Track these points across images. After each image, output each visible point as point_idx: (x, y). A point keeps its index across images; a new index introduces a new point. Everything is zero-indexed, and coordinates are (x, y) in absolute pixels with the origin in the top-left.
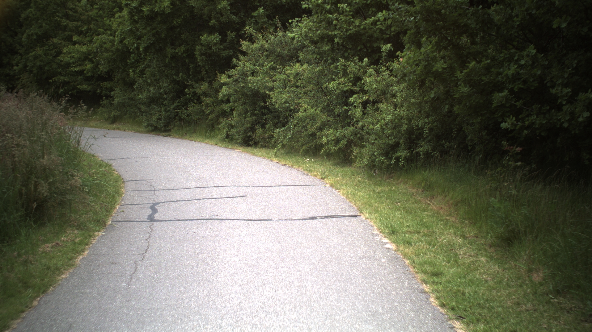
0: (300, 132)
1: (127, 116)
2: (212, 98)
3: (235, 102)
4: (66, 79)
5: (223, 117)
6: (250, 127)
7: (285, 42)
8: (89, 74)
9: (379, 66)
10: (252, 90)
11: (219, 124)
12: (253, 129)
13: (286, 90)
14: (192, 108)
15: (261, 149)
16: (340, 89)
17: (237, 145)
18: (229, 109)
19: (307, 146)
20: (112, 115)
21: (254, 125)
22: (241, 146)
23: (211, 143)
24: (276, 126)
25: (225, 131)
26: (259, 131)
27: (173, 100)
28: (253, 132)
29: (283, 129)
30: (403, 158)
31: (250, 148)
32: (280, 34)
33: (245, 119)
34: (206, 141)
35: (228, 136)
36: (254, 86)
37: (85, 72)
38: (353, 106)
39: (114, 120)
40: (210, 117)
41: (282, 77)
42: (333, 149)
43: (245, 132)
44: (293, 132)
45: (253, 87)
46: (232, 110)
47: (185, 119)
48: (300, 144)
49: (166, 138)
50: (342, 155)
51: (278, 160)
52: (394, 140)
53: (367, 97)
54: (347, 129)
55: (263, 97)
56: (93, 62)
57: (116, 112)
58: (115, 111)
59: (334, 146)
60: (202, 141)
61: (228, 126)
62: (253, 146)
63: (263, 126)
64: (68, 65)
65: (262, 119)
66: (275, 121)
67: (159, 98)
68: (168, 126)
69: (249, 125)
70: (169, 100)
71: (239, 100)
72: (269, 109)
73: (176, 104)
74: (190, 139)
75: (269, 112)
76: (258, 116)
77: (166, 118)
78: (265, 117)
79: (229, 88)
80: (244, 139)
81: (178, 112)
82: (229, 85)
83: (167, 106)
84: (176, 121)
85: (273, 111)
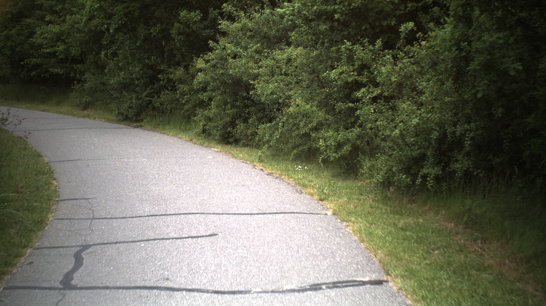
0: (291, 130)
1: (98, 103)
2: (188, 85)
3: (213, 91)
4: (39, 61)
5: (200, 108)
6: (230, 122)
7: (273, 21)
8: (62, 56)
9: (395, 51)
10: (233, 78)
11: (195, 115)
12: (233, 124)
13: (274, 78)
14: (166, 96)
15: (243, 149)
16: (342, 80)
17: (214, 142)
18: (207, 99)
19: (299, 149)
20: (83, 101)
21: (235, 119)
22: (218, 143)
23: (186, 138)
24: (260, 121)
25: (201, 124)
26: (241, 127)
27: (146, 86)
28: (233, 128)
29: (269, 125)
30: (432, 177)
31: (229, 146)
32: (268, 11)
33: (224, 111)
34: (180, 136)
35: (204, 131)
36: (236, 73)
37: (57, 54)
38: (361, 102)
39: (86, 106)
40: (186, 107)
41: (269, 62)
42: (333, 156)
43: (225, 127)
44: (282, 132)
45: (234, 74)
46: (210, 99)
47: (159, 108)
48: (290, 145)
49: (136, 130)
50: (344, 164)
51: (263, 166)
52: (419, 151)
53: (379, 91)
54: (352, 132)
55: (246, 86)
56: (65, 44)
57: (87, 98)
58: (87, 96)
59: (334, 152)
60: (175, 135)
61: (205, 118)
62: (234, 144)
63: (246, 121)
64: (41, 46)
65: (244, 112)
66: (260, 115)
67: (131, 84)
68: (140, 116)
69: (228, 119)
70: (141, 87)
71: (218, 89)
72: (253, 101)
73: (148, 91)
74: (162, 132)
75: (252, 104)
76: (240, 108)
77: (138, 106)
78: (247, 110)
79: (206, 75)
80: (223, 135)
81: (151, 100)
82: (205, 71)
83: (139, 93)
84: (149, 109)
85: (257, 102)
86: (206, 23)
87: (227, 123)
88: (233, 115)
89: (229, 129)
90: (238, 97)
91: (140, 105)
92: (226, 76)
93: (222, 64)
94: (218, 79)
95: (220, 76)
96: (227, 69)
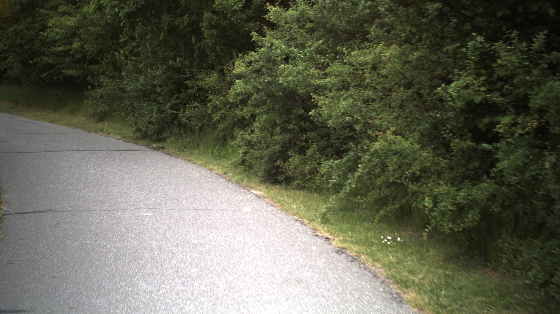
2: (223, 97)
3: (256, 106)
4: (51, 60)
5: (239, 128)
6: (280, 151)
10: (285, 89)
11: (233, 138)
12: (284, 155)
17: (257, 180)
18: (249, 115)
19: (389, 209)
21: (287, 148)
22: (262, 182)
23: (218, 169)
25: (240, 152)
26: (295, 160)
28: (284, 161)
29: (337, 161)
33: (272, 137)
34: (211, 166)
35: (243, 162)
37: (72, 53)
40: (221, 126)
45: (286, 84)
47: (186, 124)
51: (328, 231)
55: (303, 101)
56: (81, 40)
58: (103, 105)
61: (245, 143)
62: (284, 184)
65: (300, 139)
66: (323, 143)
67: (152, 92)
68: (162, 133)
69: (277, 148)
70: (165, 96)
71: (263, 104)
72: (312, 123)
73: (172, 102)
74: (188, 158)
75: (311, 127)
76: (294, 133)
77: (159, 122)
78: (305, 136)
79: (246, 84)
80: (269, 171)
81: (177, 114)
82: (245, 78)
83: (161, 103)
84: (173, 126)
85: (319, 125)
86: (249, 12)
87: (275, 153)
88: (284, 143)
89: (278, 163)
90: (291, 116)
91: (162, 120)
92: (275, 86)
93: (268, 69)
94: (262, 90)
95: (266, 86)
96: (276, 76)
